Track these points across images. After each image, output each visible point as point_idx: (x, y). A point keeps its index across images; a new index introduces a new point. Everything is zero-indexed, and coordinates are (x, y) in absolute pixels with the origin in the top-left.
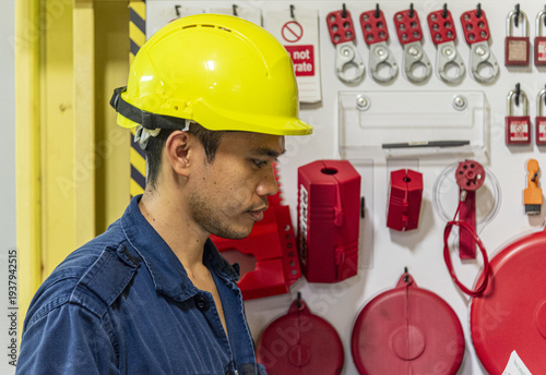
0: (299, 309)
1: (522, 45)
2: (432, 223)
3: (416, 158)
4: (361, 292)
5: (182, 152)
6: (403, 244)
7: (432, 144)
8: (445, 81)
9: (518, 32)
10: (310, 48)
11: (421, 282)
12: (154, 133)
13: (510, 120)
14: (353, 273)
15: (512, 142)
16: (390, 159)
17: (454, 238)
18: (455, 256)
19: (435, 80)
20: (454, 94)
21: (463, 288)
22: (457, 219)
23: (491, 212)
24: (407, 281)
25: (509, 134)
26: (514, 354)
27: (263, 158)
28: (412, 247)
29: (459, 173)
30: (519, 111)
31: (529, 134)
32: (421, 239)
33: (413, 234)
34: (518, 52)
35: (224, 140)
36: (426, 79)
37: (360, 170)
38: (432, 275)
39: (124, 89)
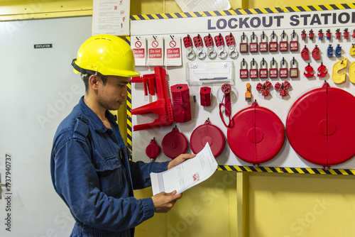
0: (175, 130)
1: (245, 46)
2: (216, 104)
3: (211, 83)
4: (195, 126)
5: (95, 82)
6: (208, 111)
7: (214, 79)
8: (221, 58)
9: (245, 41)
10: (179, 49)
11: (213, 122)
12: (86, 75)
13: (241, 70)
14: (191, 120)
15: (242, 77)
16: (203, 84)
17: (223, 108)
18: (224, 115)
19: (218, 58)
20: (224, 63)
21: (225, 124)
22: (224, 102)
23: (235, 100)
24: (208, 122)
25: (241, 75)
26: (207, 144)
27: (122, 84)
28: (210, 111)
29: (223, 88)
30: (244, 68)
31: (247, 75)
32: (213, 109)
33: (209, 108)
34: (244, 48)
35: (109, 79)
36: (215, 58)
37: (189, 87)
38: (216, 120)
39: (75, 60)
